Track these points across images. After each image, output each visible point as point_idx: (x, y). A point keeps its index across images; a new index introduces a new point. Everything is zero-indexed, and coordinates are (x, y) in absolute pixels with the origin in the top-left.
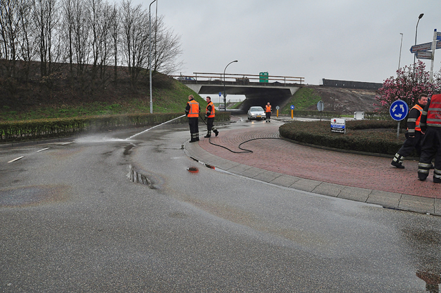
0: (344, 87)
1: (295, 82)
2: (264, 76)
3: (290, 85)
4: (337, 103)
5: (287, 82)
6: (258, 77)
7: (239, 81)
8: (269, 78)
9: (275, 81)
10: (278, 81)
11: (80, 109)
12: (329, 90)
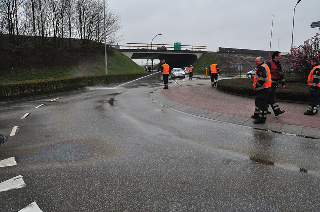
0: (234, 53)
1: (199, 50)
2: (178, 46)
3: (196, 52)
4: (232, 64)
5: (194, 50)
6: (174, 46)
7: (160, 49)
8: (182, 47)
9: (186, 49)
10: (188, 49)
11: (46, 72)
12: (224, 55)
